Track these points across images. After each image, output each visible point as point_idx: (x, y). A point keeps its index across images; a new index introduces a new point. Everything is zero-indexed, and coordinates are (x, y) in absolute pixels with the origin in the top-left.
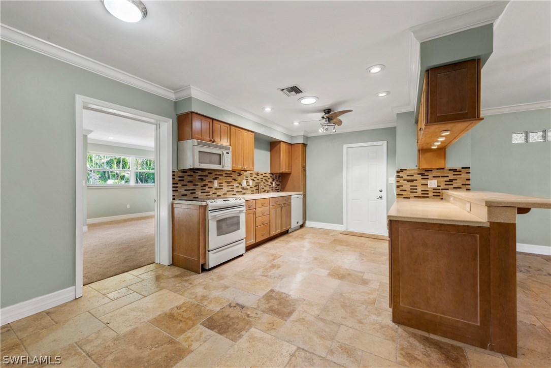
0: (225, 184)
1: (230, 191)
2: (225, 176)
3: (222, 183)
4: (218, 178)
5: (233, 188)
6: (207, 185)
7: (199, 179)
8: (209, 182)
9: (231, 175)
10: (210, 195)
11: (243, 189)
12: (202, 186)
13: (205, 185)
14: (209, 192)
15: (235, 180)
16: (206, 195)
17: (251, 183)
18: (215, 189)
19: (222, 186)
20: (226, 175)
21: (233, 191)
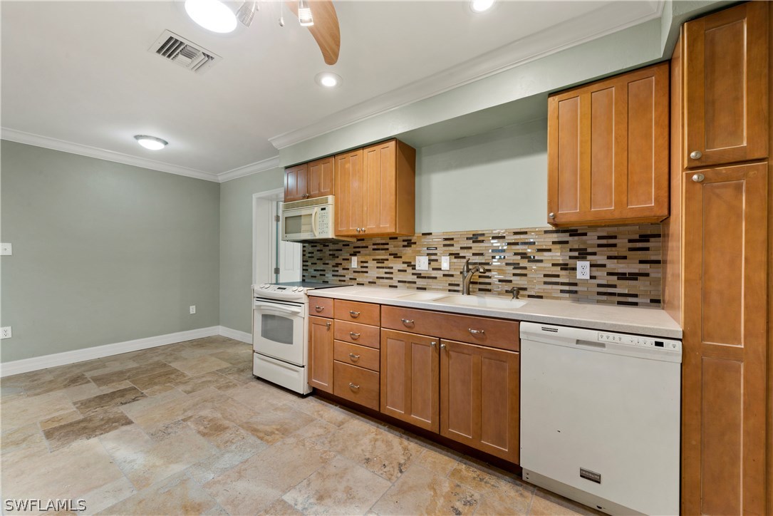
0: (372, 264)
1: (383, 278)
2: (374, 249)
3: (367, 262)
4: (359, 252)
5: (392, 273)
6: (341, 264)
7: (330, 255)
8: (344, 259)
9: (386, 247)
10: (344, 281)
11: (419, 276)
12: (333, 266)
13: (337, 265)
14: (344, 276)
15: (396, 256)
16: (340, 281)
17: (445, 263)
18: (354, 272)
19: (367, 267)
20: (375, 247)
21: (392, 278)
